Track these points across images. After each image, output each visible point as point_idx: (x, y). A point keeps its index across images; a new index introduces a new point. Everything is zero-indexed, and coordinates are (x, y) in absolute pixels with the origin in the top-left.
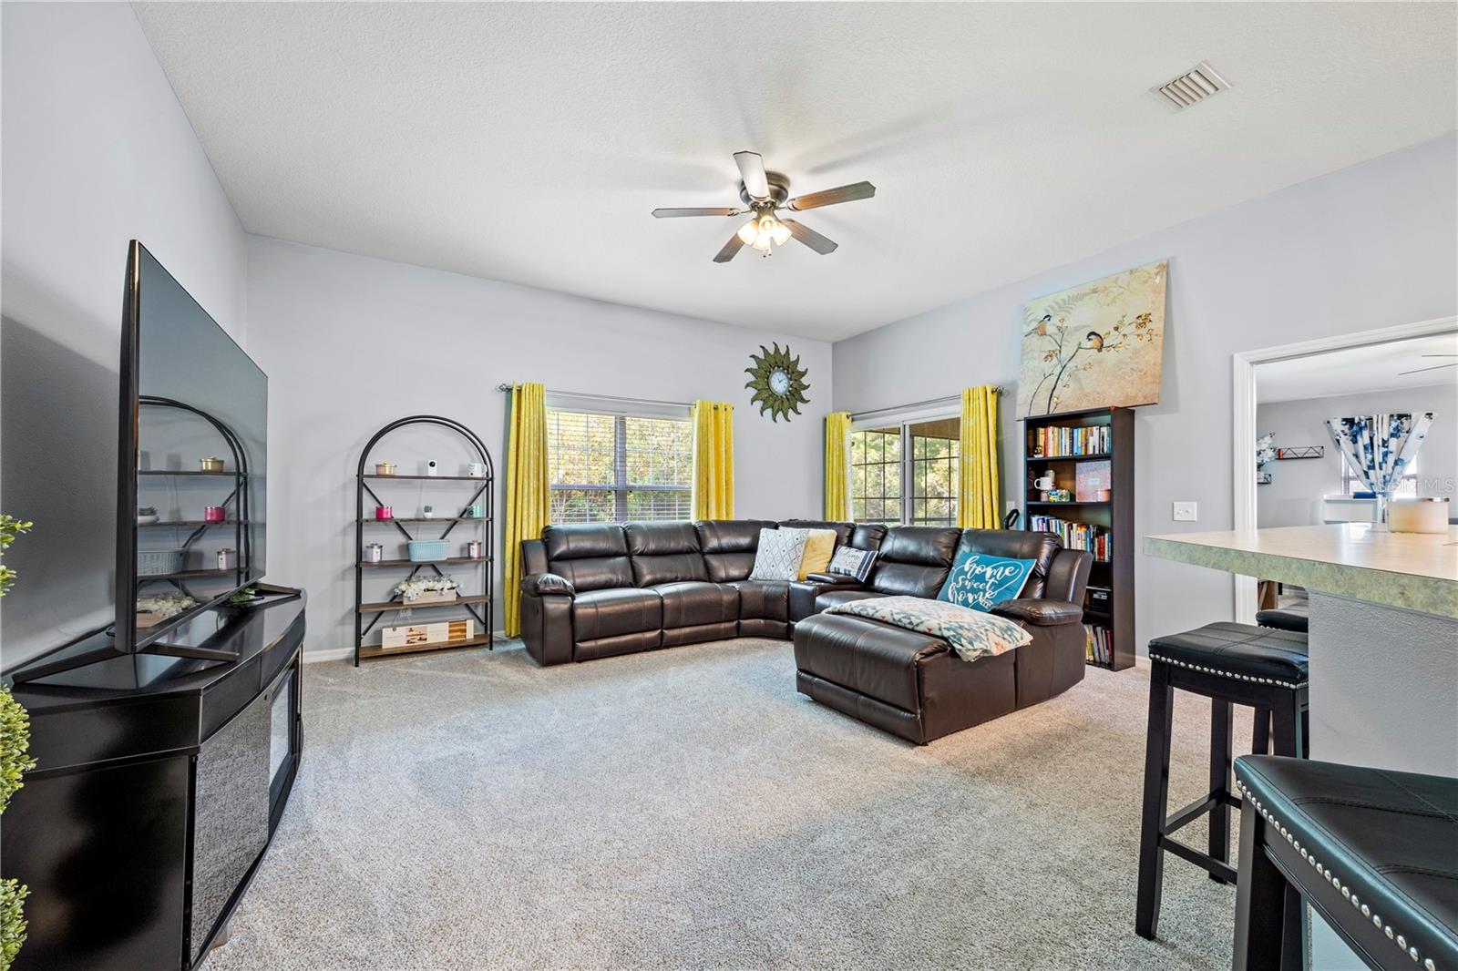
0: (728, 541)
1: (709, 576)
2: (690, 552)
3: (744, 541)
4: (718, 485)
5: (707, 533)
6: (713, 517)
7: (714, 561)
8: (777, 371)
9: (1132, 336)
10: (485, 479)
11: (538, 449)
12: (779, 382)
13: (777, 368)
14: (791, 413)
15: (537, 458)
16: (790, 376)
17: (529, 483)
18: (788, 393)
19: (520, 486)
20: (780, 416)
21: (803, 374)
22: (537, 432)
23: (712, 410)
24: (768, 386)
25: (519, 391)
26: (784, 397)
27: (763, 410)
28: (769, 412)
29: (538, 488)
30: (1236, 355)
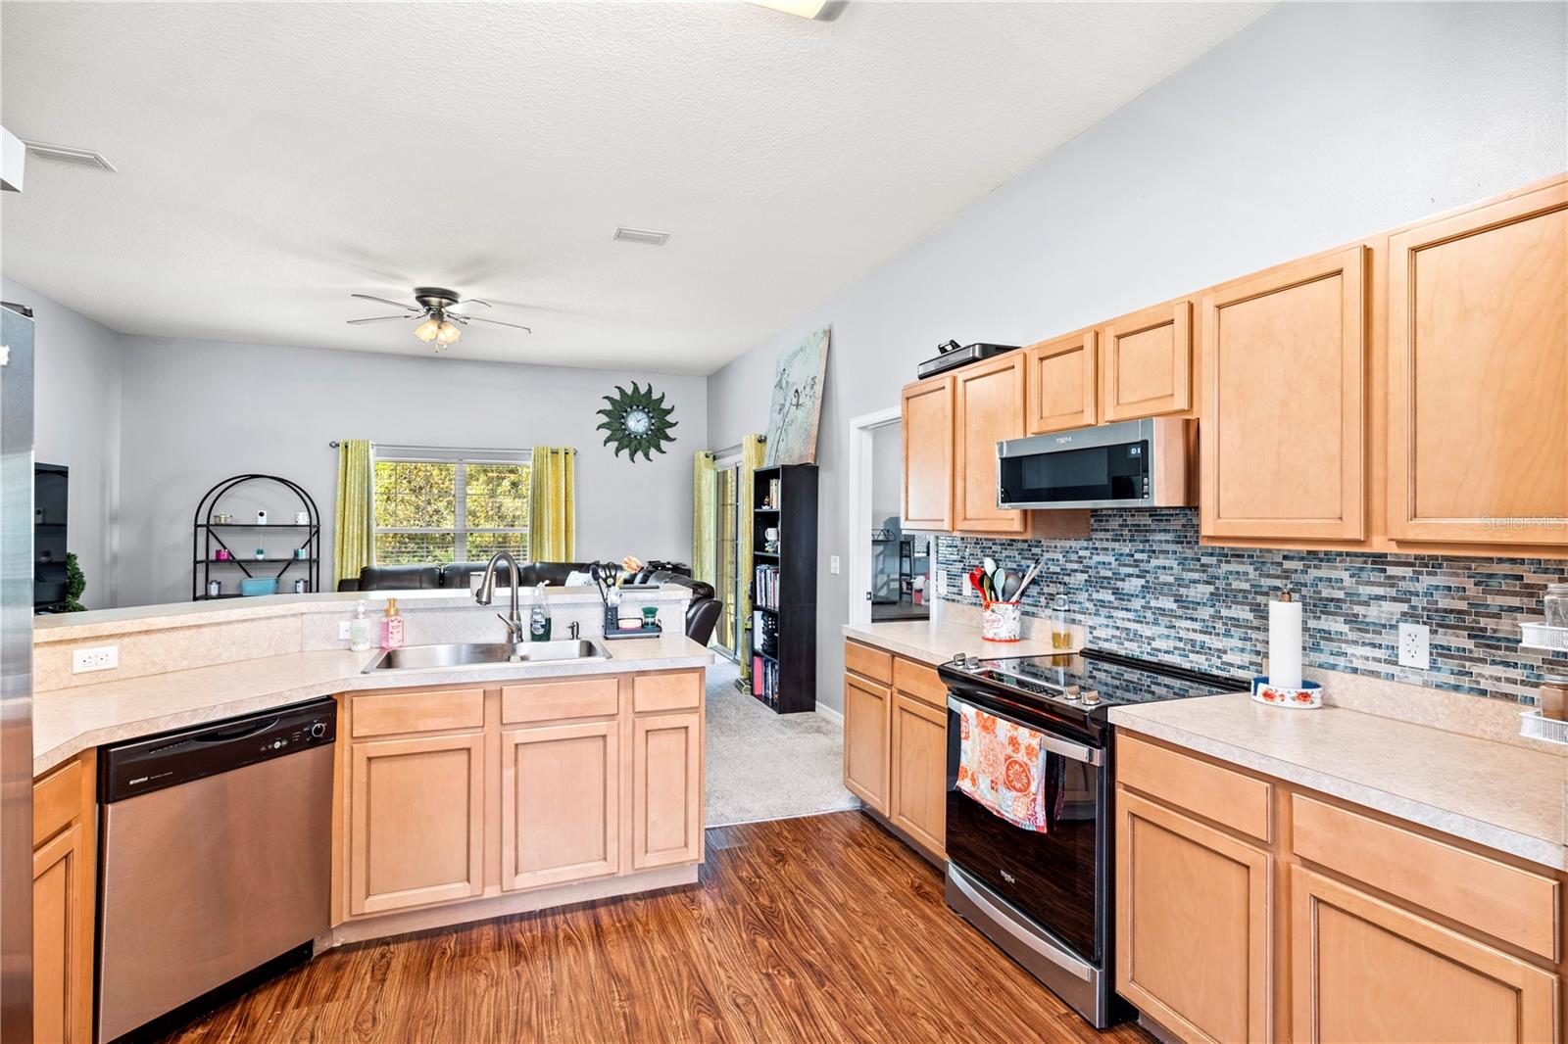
8: (635, 410)
9: (808, 397)
10: (310, 526)
11: (362, 499)
12: (637, 422)
13: (635, 407)
14: (653, 452)
15: (362, 506)
16: (651, 415)
17: (354, 529)
18: (650, 432)
19: (346, 531)
20: (639, 455)
21: (669, 412)
22: (362, 483)
23: (549, 454)
24: (623, 427)
25: (346, 447)
26: (645, 436)
27: (618, 450)
28: (625, 452)
29: (362, 532)
30: (851, 420)
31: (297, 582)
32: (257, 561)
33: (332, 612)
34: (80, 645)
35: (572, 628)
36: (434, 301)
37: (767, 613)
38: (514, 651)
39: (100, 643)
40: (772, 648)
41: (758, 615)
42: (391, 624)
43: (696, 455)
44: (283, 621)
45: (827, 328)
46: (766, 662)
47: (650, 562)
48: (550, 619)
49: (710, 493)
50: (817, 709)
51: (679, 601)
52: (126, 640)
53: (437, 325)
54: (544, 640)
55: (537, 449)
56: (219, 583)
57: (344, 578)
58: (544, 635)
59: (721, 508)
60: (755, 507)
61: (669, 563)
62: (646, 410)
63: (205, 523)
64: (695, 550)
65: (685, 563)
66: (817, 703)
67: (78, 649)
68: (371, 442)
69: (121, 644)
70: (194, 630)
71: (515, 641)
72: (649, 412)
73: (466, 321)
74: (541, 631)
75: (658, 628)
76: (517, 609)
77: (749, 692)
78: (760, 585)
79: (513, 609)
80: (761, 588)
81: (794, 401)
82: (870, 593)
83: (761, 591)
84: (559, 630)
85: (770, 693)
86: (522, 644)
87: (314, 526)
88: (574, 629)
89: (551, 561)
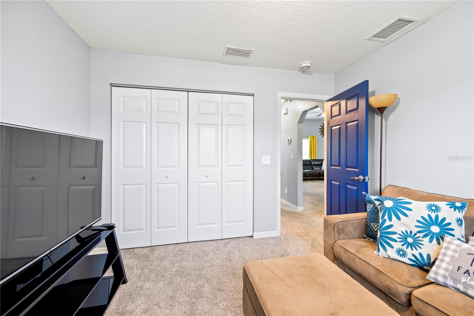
0: (316, 163)
1: (313, 169)
2: (309, 165)
3: (320, 163)
4: (314, 152)
5: (312, 161)
6: (313, 159)
7: (314, 167)
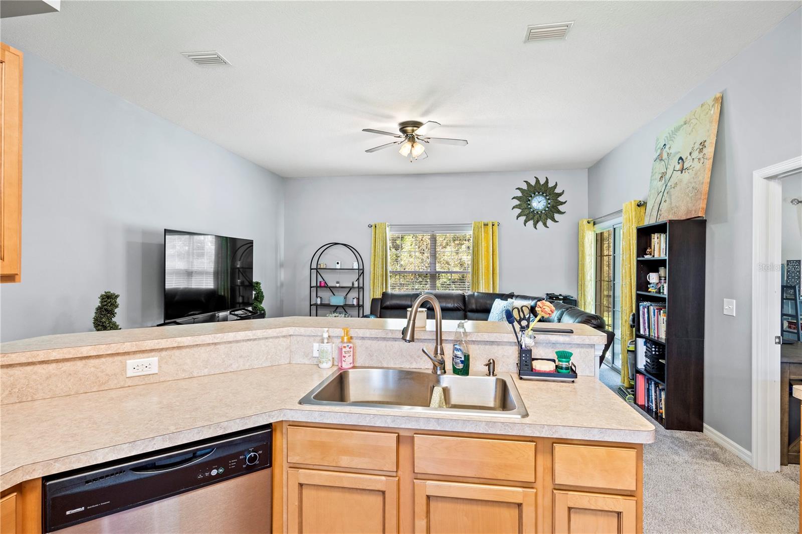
8: (537, 195)
9: (696, 160)
10: (358, 269)
11: (383, 254)
12: (539, 203)
13: (537, 193)
14: (549, 222)
15: (383, 259)
16: (548, 197)
17: (379, 271)
18: (547, 209)
19: (376, 272)
20: (540, 224)
21: (560, 195)
22: (383, 246)
23: (483, 226)
24: (529, 206)
25: (376, 227)
26: (543, 212)
27: (526, 222)
28: (531, 223)
29: (383, 273)
30: (754, 173)
31: (353, 299)
32: (336, 287)
33: (309, 336)
34: (132, 356)
35: (488, 365)
36: (408, 129)
37: (649, 340)
38: (438, 382)
39: (146, 355)
40: (656, 372)
41: (640, 341)
42: (344, 350)
43: (580, 222)
44: (277, 340)
45: (718, 95)
46: (648, 381)
47: (547, 294)
48: (469, 356)
49: (591, 248)
50: (704, 430)
51: (592, 346)
52: (164, 353)
53: (411, 144)
54: (462, 374)
55: (475, 223)
56: (321, 298)
57: (375, 297)
58: (463, 369)
59: (599, 258)
60: (638, 256)
61: (560, 295)
62: (545, 195)
63: (316, 267)
64: (580, 287)
65: (572, 295)
66: (705, 425)
67: (130, 359)
68: (387, 224)
69: (161, 356)
70: (212, 347)
71: (439, 372)
72: (546, 196)
73: (428, 140)
74: (461, 366)
75: (572, 373)
76: (441, 344)
77: (632, 401)
78: (644, 318)
79: (437, 344)
80: (644, 320)
81: (678, 167)
82: (779, 338)
83: (644, 323)
84: (477, 365)
85: (654, 406)
86: (445, 376)
87: (361, 270)
88: (491, 366)
89: (484, 292)
